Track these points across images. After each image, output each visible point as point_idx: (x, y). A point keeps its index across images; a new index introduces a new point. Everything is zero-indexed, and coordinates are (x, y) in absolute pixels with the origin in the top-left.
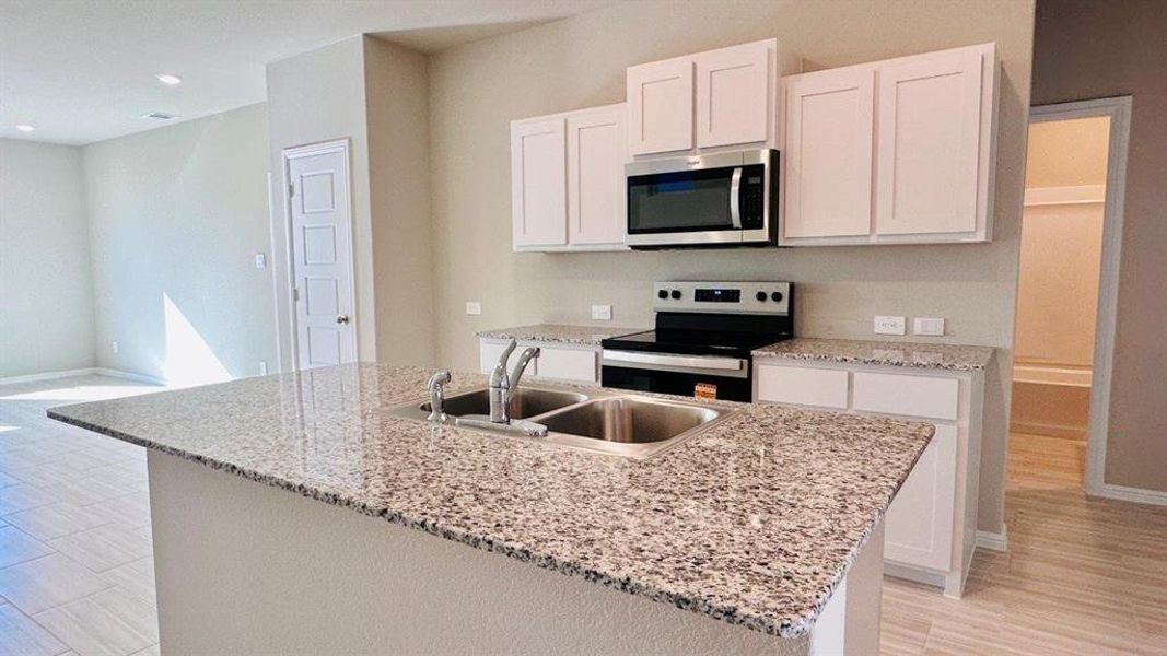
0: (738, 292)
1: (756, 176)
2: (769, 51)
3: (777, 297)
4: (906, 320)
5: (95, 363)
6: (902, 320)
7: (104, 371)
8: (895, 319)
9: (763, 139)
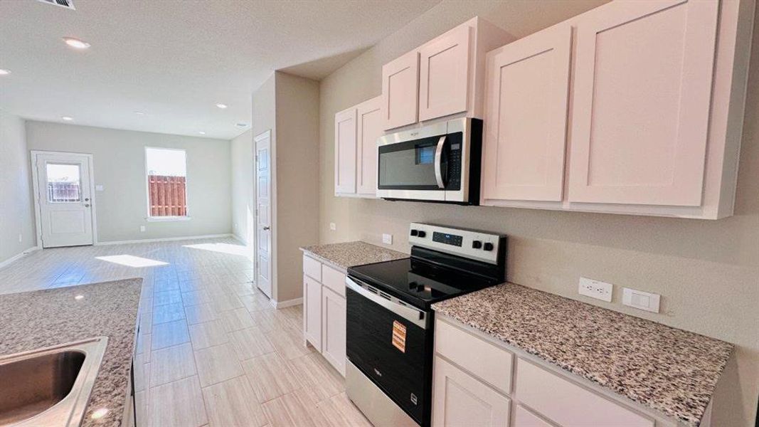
0: (461, 238)
1: (457, 143)
2: (471, 29)
3: (489, 247)
4: (614, 287)
5: (231, 232)
6: (609, 287)
7: (234, 236)
8: (600, 285)
9: (464, 110)
